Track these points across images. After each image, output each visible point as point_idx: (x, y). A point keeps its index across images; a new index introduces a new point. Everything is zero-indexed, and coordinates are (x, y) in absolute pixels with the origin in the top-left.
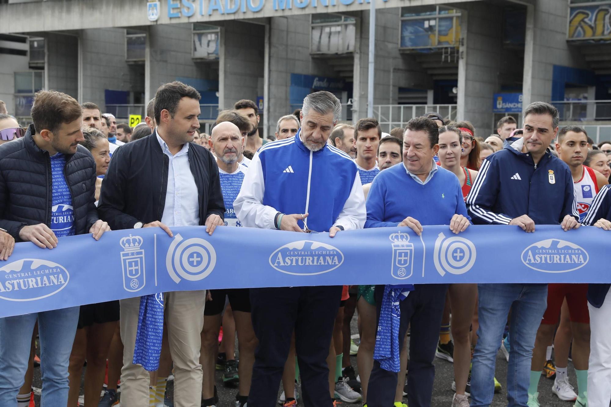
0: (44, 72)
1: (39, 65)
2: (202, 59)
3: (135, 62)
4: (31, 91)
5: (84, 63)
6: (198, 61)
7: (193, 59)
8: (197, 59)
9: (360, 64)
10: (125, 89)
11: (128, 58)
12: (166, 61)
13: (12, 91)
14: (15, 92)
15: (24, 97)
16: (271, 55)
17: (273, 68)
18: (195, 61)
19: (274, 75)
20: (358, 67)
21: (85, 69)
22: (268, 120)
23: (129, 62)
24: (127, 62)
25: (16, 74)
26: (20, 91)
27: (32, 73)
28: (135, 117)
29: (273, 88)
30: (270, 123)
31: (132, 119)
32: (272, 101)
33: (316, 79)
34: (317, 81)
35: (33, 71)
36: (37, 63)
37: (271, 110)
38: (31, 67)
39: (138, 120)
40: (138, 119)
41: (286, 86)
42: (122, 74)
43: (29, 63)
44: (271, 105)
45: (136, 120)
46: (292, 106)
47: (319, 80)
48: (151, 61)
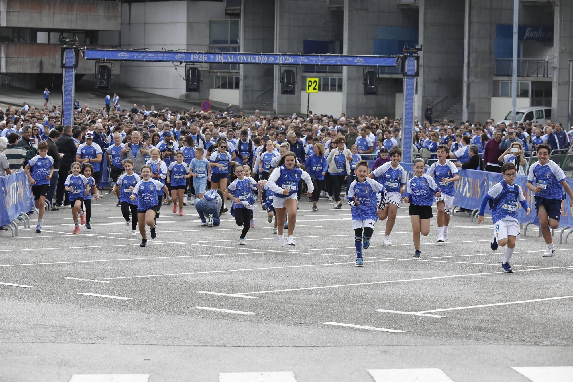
0: (240, 20)
1: (236, 12)
2: (408, 5)
3: (338, 7)
4: (226, 42)
5: (280, 12)
6: (404, 7)
7: (399, 5)
8: (403, 5)
9: (561, 18)
10: (326, 39)
11: (329, 4)
12: (367, 10)
13: (207, 41)
14: (210, 44)
15: (220, 48)
16: (472, 5)
17: (474, 20)
18: (401, 7)
19: (475, 27)
20: (559, 20)
21: (282, 18)
22: (468, 77)
23: (331, 7)
24: (329, 7)
25: (211, 22)
26: (215, 42)
27: (228, 21)
28: (313, 80)
29: (474, 42)
30: (470, 80)
31: (310, 81)
32: (473, 55)
33: (530, 29)
34: (529, 31)
35: (229, 19)
36: (234, 9)
37: (471, 66)
38: (227, 14)
39: (315, 83)
40: (315, 81)
41: (490, 39)
42: (324, 21)
43: (226, 10)
44: (471, 60)
45: (314, 83)
46: (497, 61)
47: (532, 30)
48: (350, 11)
